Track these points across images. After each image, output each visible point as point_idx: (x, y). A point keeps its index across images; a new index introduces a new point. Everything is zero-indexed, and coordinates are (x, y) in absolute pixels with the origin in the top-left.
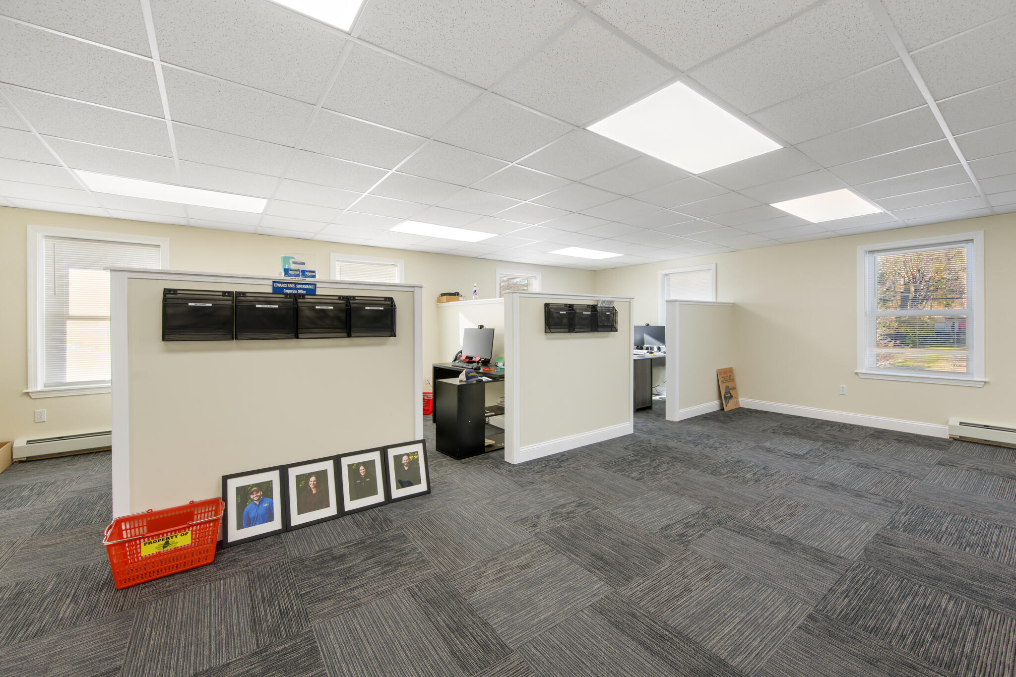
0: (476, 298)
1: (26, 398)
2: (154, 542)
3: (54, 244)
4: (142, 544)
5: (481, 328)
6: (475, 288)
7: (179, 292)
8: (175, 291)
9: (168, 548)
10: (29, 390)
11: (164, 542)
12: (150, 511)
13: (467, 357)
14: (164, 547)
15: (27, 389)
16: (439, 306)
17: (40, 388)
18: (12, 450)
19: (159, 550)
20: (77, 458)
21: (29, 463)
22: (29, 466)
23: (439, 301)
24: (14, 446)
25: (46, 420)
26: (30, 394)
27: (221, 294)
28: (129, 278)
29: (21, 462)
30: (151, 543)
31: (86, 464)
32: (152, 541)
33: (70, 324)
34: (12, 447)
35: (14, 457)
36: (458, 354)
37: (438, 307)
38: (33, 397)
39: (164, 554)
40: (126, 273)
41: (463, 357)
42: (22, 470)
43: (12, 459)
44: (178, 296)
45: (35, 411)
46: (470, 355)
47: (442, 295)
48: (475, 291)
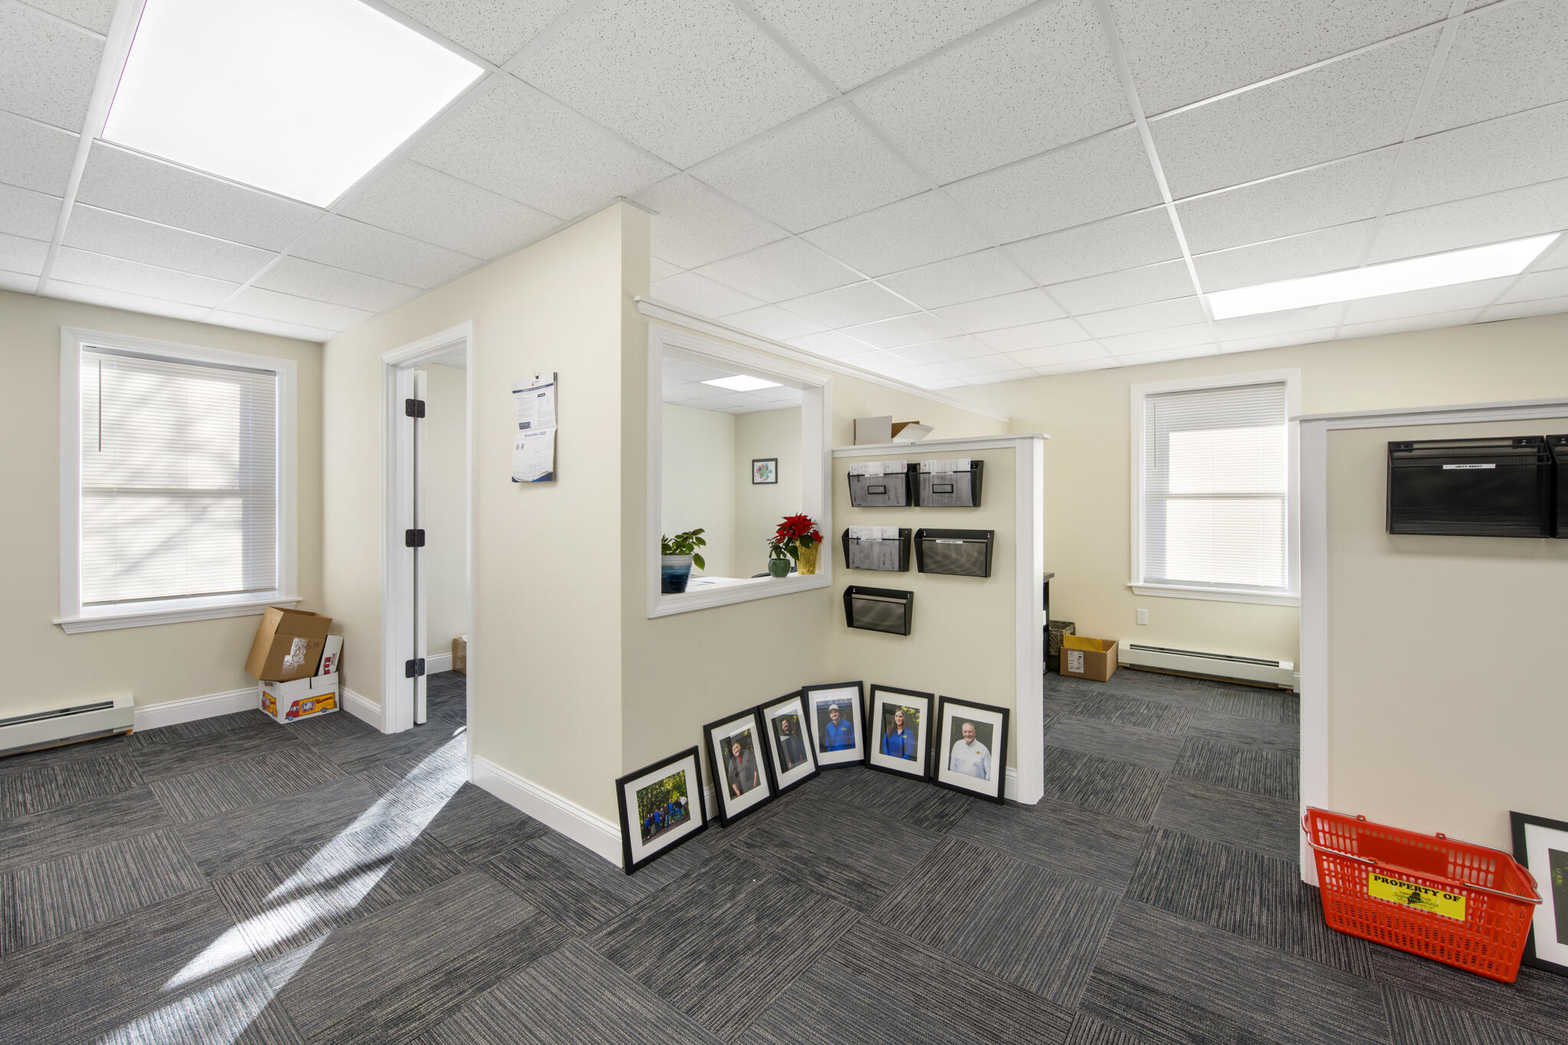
1: (1128, 593)
2: (1391, 882)
3: (1155, 404)
4: (1372, 876)
7: (1416, 446)
8: (1408, 446)
9: (1418, 906)
10: (1132, 584)
11: (1410, 892)
12: (1362, 819)
14: (1410, 901)
15: (1130, 582)
17: (1141, 583)
18: (1117, 652)
19: (1401, 902)
20: (1180, 680)
21: (1132, 672)
22: (1133, 676)
24: (1119, 647)
25: (1147, 623)
26: (1133, 589)
27: (1510, 443)
28: (1328, 430)
29: (1125, 668)
30: (1387, 883)
31: (1194, 693)
32: (1390, 879)
33: (1170, 505)
34: (1117, 648)
35: (1119, 661)
38: (1136, 593)
39: (1408, 911)
40: (1325, 422)
42: (1130, 679)
43: (1117, 662)
44: (1415, 453)
45: (1137, 611)
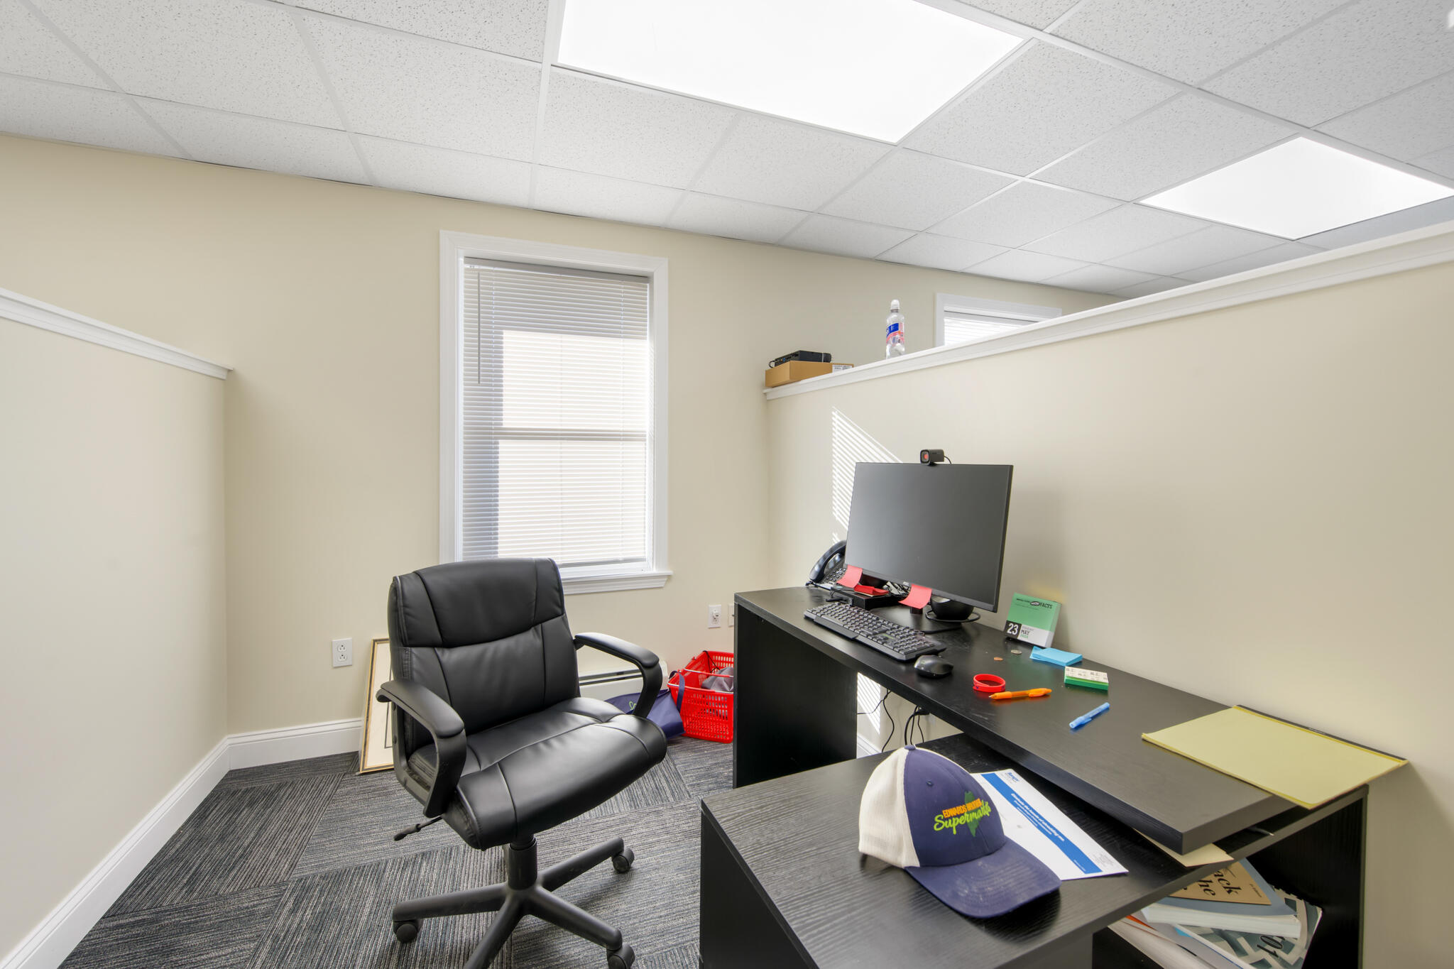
0: (896, 353)
5: (932, 464)
6: (894, 316)
13: (866, 580)
16: (770, 397)
23: (771, 382)
36: (826, 560)
37: (767, 402)
41: (850, 578)
46: (876, 571)
47: (779, 361)
48: (895, 327)
